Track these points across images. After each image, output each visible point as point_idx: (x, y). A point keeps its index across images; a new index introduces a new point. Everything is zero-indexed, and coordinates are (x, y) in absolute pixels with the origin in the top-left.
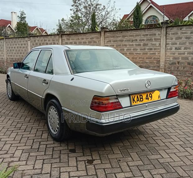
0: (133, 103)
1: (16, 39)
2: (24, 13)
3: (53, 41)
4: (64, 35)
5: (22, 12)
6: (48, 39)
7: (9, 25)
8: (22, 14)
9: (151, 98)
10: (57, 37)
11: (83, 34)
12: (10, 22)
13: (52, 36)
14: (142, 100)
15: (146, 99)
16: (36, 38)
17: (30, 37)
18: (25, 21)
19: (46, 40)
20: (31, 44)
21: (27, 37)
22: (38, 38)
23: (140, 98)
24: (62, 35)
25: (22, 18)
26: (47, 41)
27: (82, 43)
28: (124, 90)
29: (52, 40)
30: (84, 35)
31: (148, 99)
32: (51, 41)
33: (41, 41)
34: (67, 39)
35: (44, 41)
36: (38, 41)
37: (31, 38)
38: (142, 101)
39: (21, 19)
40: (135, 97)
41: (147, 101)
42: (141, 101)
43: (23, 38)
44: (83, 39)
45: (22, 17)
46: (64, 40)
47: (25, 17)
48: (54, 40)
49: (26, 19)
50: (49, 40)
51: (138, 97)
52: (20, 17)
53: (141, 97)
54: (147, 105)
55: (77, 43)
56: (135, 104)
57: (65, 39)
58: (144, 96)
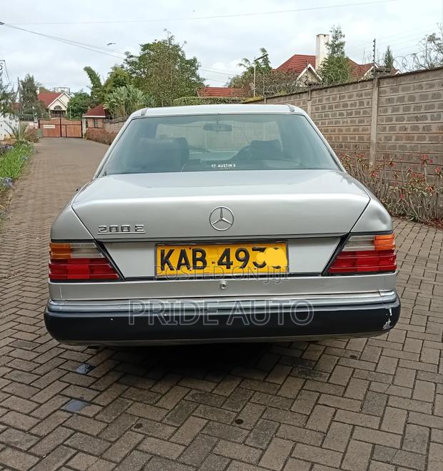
0: (163, 269)
1: (284, 98)
2: (340, 32)
3: (359, 97)
4: (386, 80)
5: (337, 32)
6: (349, 94)
7: (310, 66)
8: (336, 38)
9: (241, 264)
10: (369, 85)
11: (434, 73)
12: (312, 59)
13: (356, 85)
14: (199, 264)
15: (220, 263)
16: (323, 93)
17: (312, 91)
18: (343, 53)
19: (344, 97)
20: (312, 110)
21: (306, 92)
22: (328, 93)
23: (195, 260)
24: (380, 79)
25: (336, 47)
26: (346, 99)
27: (430, 97)
28: (122, 228)
29: (357, 95)
30: (436, 76)
31: (229, 265)
32: (354, 98)
33: (334, 99)
34: (391, 89)
35: (340, 99)
36: (327, 99)
37: (314, 93)
38: (203, 268)
39: (333, 49)
40: (171, 252)
41: (222, 270)
42: (195, 267)
43: (298, 96)
44: (432, 86)
45: (336, 43)
46: (385, 92)
47: (342, 44)
48: (362, 95)
49: (345, 48)
50: (350, 97)
51: (183, 254)
52: (330, 46)
53: (199, 255)
54: (224, 281)
55: (415, 97)
56: (167, 271)
57: (388, 89)
58: (213, 255)
